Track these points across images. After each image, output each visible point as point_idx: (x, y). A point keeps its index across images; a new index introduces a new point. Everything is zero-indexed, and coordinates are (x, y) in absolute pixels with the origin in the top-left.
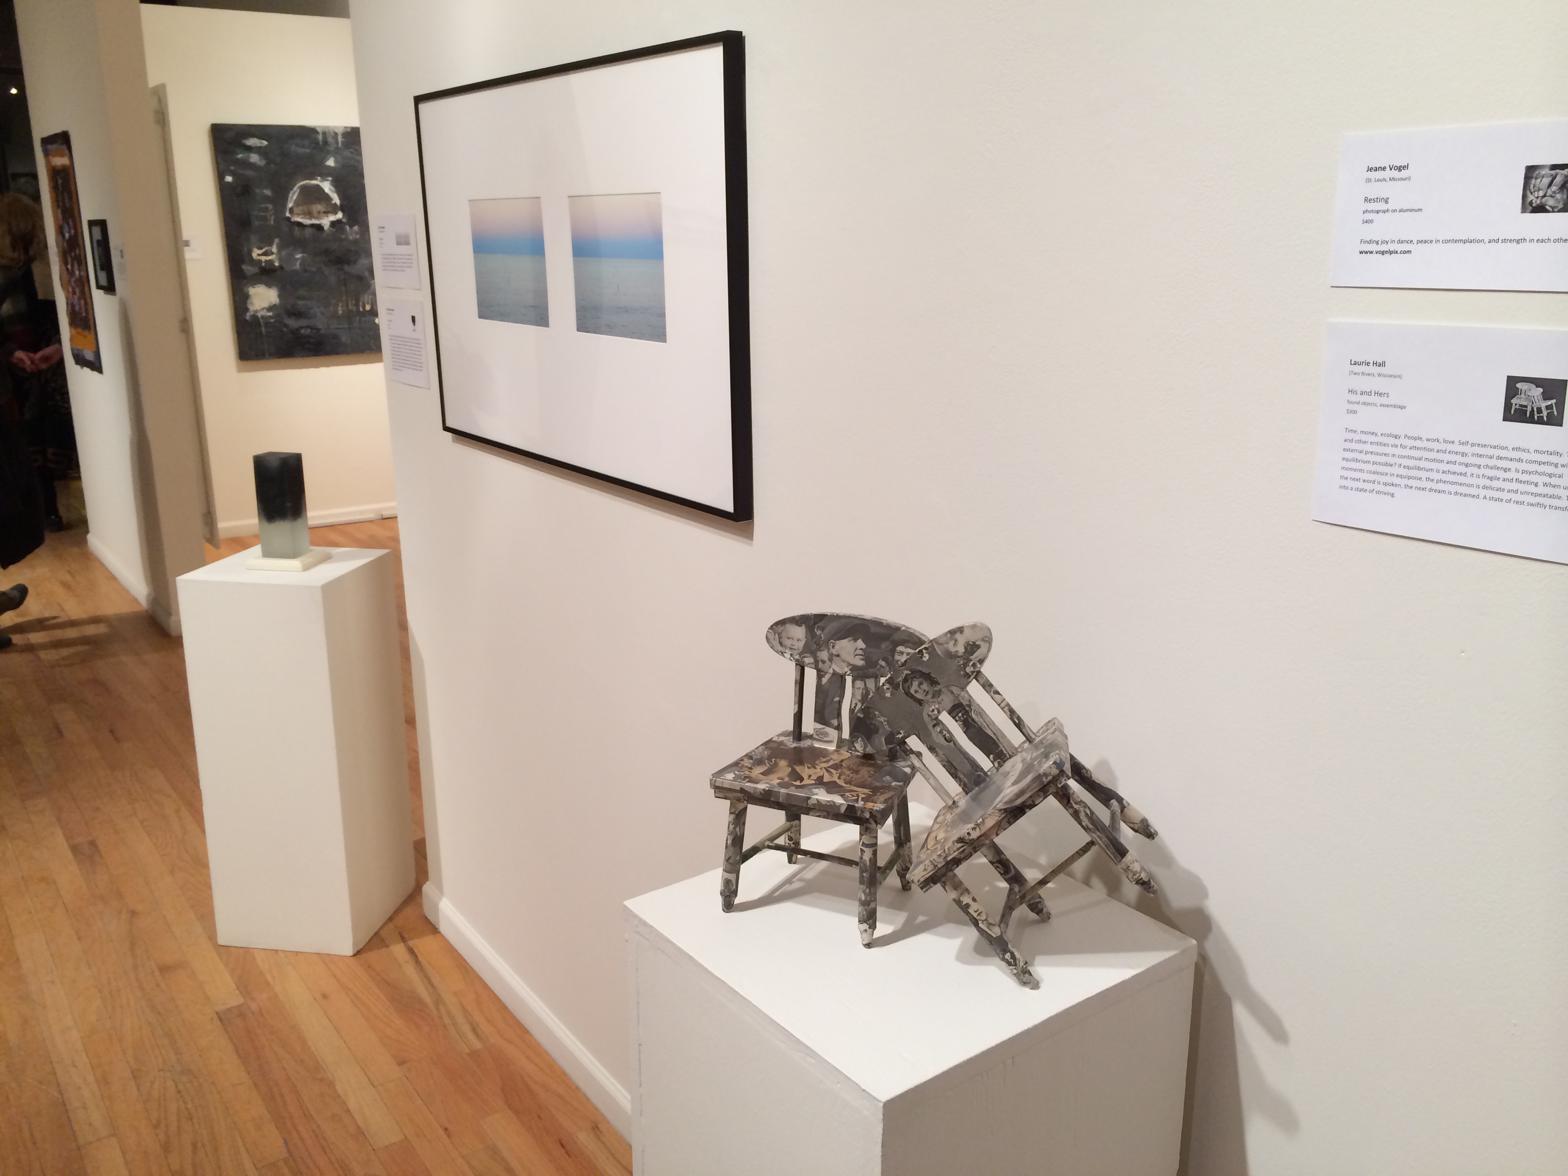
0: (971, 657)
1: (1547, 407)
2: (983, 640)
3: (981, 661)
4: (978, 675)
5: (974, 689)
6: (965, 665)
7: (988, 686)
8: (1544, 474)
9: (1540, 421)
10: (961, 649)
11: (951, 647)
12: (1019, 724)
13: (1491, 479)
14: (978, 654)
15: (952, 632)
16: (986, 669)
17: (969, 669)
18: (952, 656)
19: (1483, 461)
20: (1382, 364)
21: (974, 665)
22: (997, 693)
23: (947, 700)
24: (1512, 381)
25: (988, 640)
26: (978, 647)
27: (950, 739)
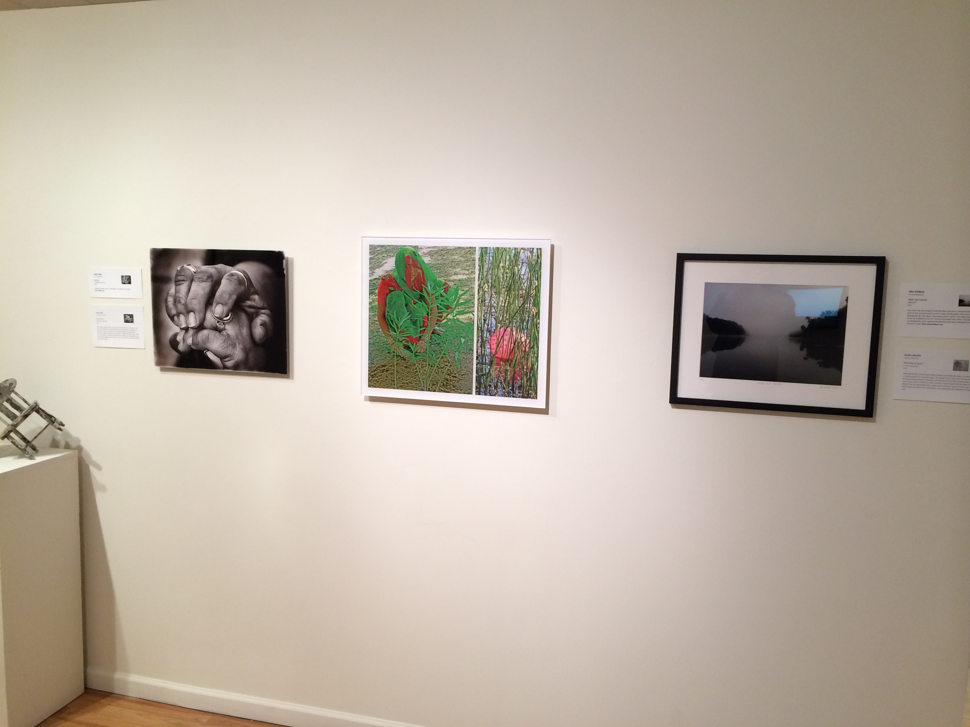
0: (11, 387)
1: (131, 320)
2: (14, 382)
3: (14, 387)
4: (13, 391)
5: (13, 395)
6: (10, 389)
7: (16, 394)
8: (132, 332)
9: (130, 322)
10: (8, 385)
11: (5, 385)
12: (26, 402)
13: (124, 334)
14: (12, 386)
15: (5, 381)
16: (16, 390)
17: (11, 390)
18: (6, 387)
19: (122, 331)
20: (102, 313)
21: (12, 389)
22: (19, 395)
23: (5, 398)
24: (125, 315)
25: (15, 382)
26: (13, 384)
27: (7, 408)
